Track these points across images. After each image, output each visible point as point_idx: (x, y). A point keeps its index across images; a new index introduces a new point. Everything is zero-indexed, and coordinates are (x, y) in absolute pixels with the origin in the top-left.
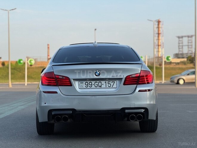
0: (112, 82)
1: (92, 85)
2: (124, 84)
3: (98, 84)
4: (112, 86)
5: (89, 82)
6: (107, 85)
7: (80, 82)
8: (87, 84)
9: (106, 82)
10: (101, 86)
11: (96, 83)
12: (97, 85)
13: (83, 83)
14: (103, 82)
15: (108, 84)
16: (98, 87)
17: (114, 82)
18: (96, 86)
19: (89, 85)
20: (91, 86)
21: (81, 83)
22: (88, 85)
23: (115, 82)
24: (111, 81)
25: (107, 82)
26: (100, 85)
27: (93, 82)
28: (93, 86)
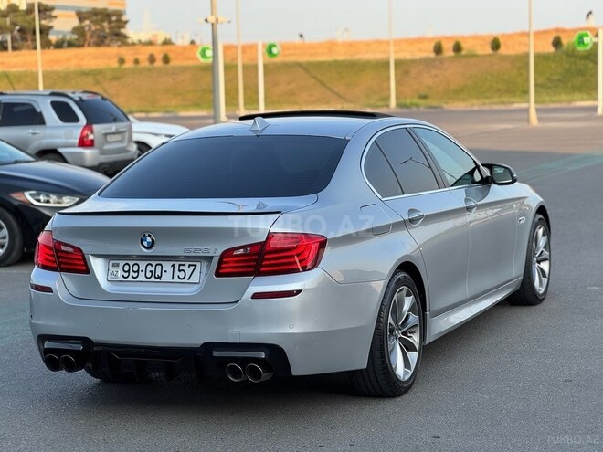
0: (190, 265)
1: (138, 271)
2: (218, 274)
3: (153, 269)
4: (187, 277)
5: (131, 263)
6: (176, 273)
7: (111, 262)
8: (126, 268)
9: (173, 265)
10: (159, 278)
11: (149, 268)
12: (151, 272)
13: (118, 265)
14: (167, 265)
15: (180, 271)
16: (153, 279)
17: (195, 266)
18: (149, 275)
19: (131, 273)
20: (135, 275)
21: (114, 265)
22: (129, 271)
23: (198, 264)
24: (187, 264)
25: (177, 264)
26: (158, 273)
27: (142, 265)
28: (142, 277)
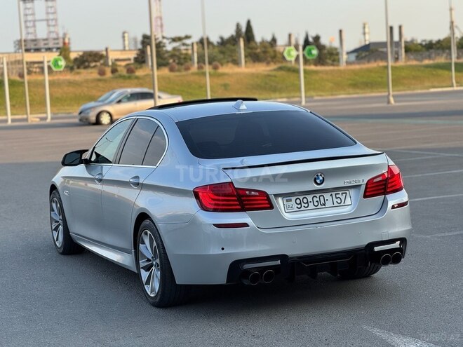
0: (342, 194)
1: (307, 203)
2: (365, 196)
3: (318, 199)
4: (343, 201)
5: (301, 198)
6: (335, 200)
7: (285, 199)
8: (298, 201)
9: (331, 195)
10: (324, 205)
11: (315, 199)
12: (317, 201)
13: (291, 200)
14: (327, 196)
15: (337, 198)
16: (320, 206)
18: (316, 204)
19: (303, 205)
20: (306, 205)
21: (287, 201)
22: (300, 203)
23: (347, 192)
24: (340, 193)
25: (334, 194)
26: (322, 202)
27: (310, 198)
28: (311, 206)
